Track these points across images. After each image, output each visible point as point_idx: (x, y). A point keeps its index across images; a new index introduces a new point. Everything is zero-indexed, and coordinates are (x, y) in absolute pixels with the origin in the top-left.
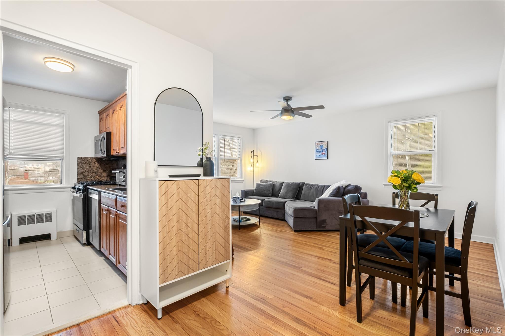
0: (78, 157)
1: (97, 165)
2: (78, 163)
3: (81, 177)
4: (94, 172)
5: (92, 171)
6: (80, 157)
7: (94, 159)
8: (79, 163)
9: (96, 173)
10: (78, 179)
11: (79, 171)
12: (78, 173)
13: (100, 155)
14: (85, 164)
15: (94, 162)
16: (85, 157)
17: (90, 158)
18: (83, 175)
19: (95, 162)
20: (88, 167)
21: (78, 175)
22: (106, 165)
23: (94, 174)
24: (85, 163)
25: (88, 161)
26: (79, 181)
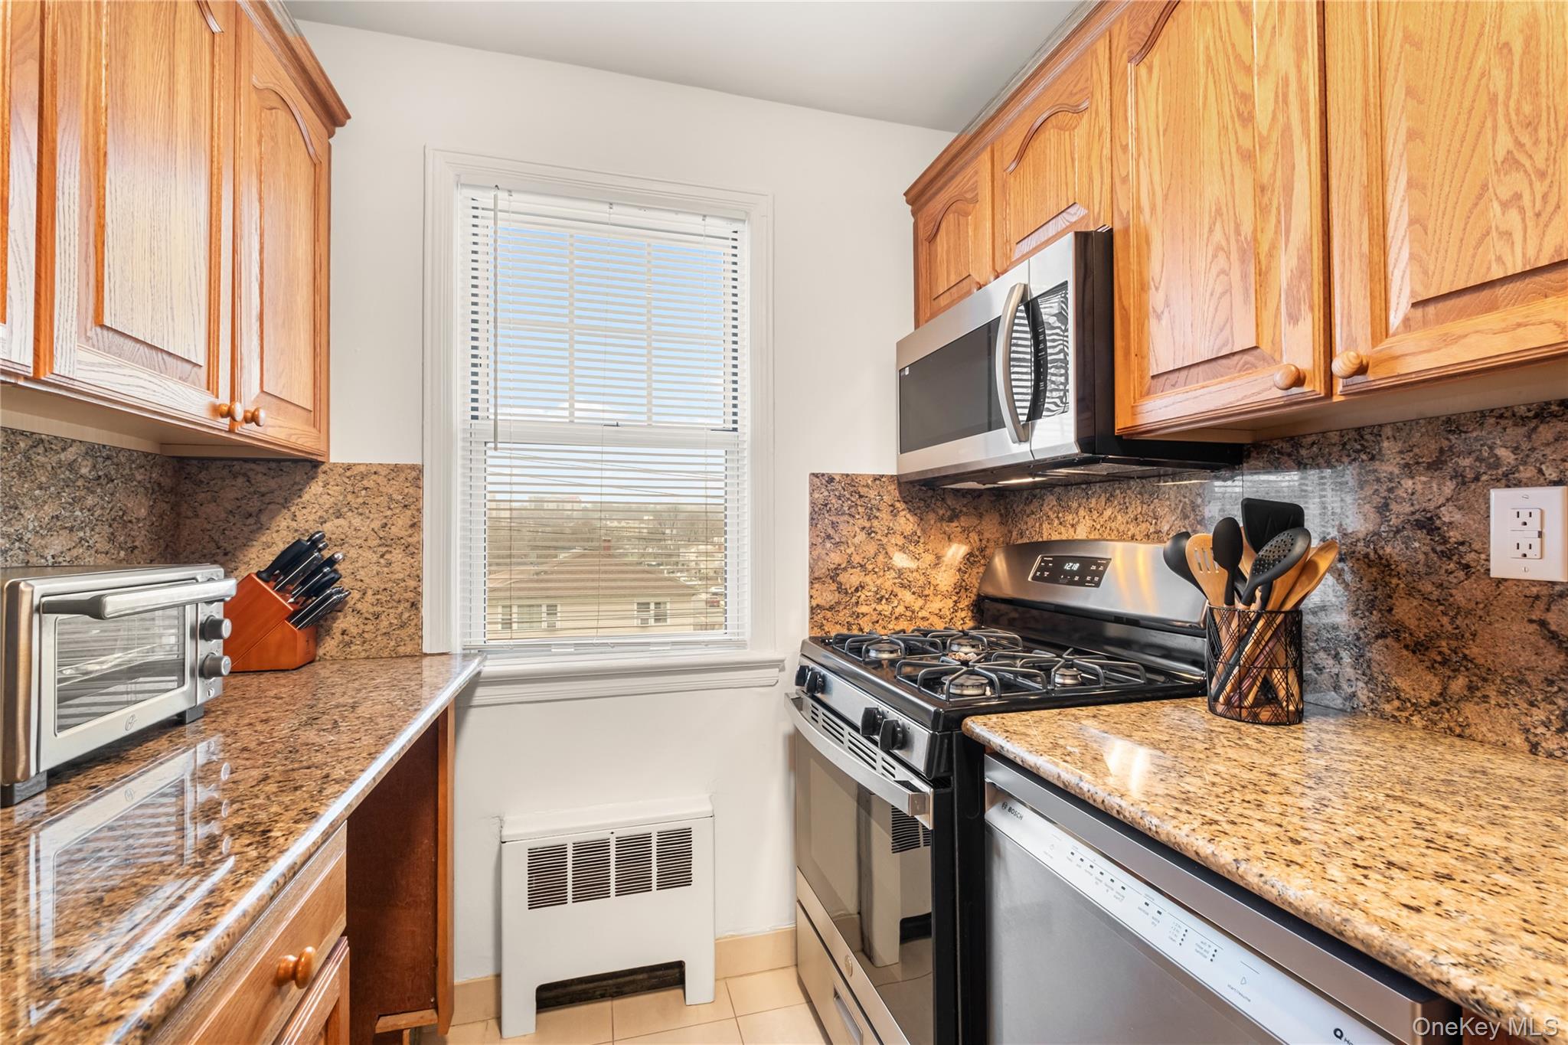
0: (816, 471)
4: (889, 566)
5: (881, 560)
7: (892, 487)
8: (817, 513)
10: (812, 609)
11: (819, 558)
12: (812, 571)
16: (847, 475)
17: (869, 476)
19: (898, 505)
20: (861, 536)
21: (816, 586)
22: (951, 520)
24: (846, 508)
26: (821, 626)
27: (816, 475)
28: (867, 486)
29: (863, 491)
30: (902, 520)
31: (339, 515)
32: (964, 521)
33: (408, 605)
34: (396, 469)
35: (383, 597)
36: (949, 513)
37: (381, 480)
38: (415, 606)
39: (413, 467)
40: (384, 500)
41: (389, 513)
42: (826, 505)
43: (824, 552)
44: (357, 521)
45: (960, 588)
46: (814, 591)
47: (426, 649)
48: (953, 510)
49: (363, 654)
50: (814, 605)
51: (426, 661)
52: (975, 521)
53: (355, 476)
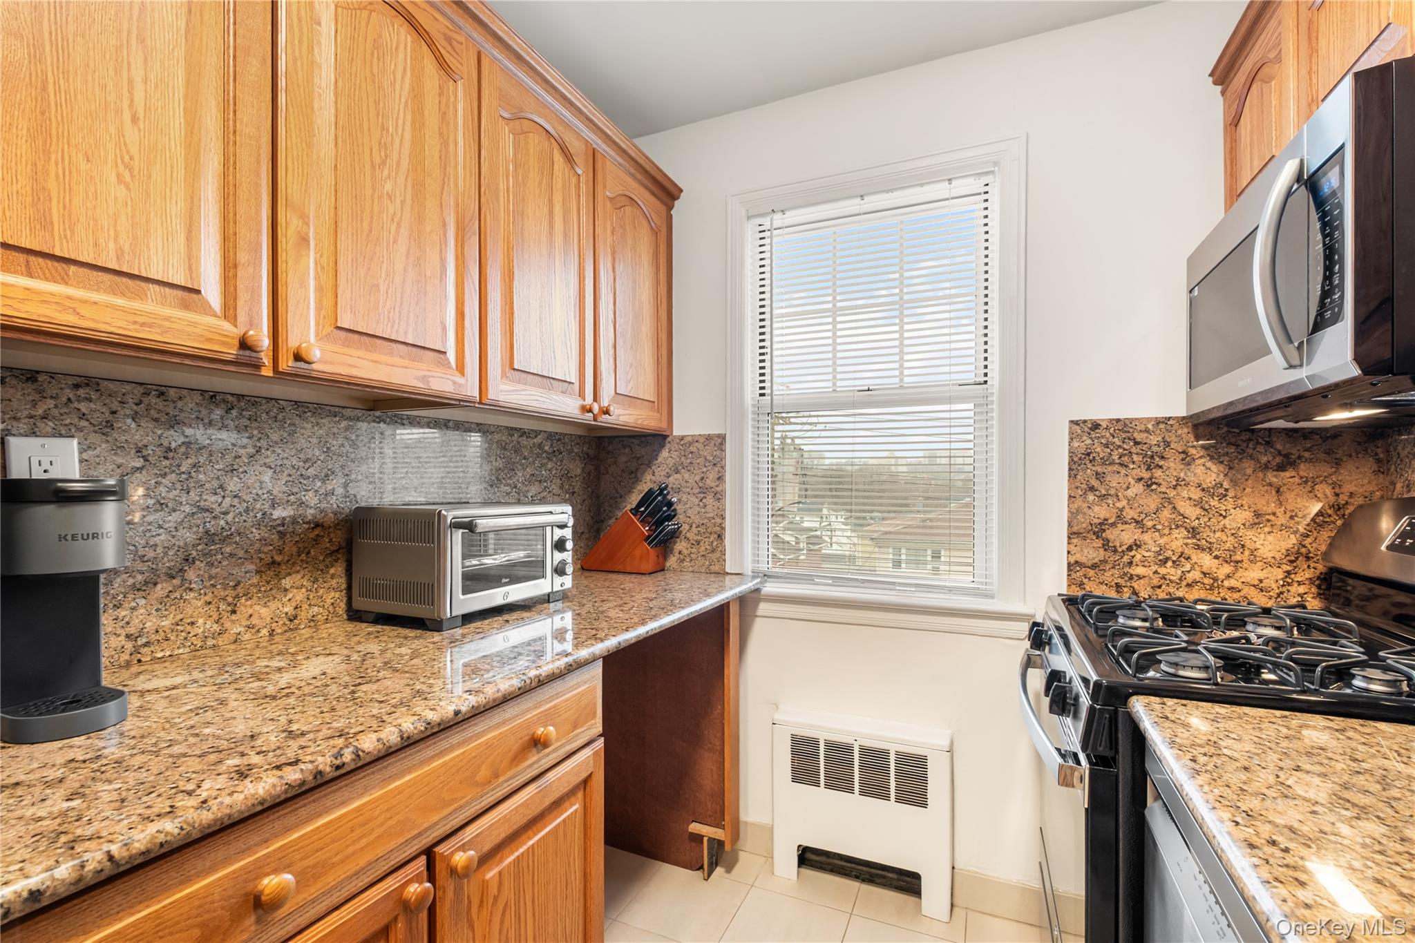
0: (1075, 418)
2: (1072, 461)
3: (1090, 552)
4: (1179, 521)
5: (1166, 514)
6: (1085, 422)
8: (1077, 463)
9: (1194, 532)
10: (1069, 565)
11: (1078, 511)
12: (1070, 525)
14: (1116, 468)
15: (1183, 452)
16: (1118, 420)
17: (1149, 420)
18: (1106, 545)
21: (1075, 541)
22: (1281, 468)
25: (1137, 443)
26: (1081, 585)
27: (1076, 423)
28: (1147, 431)
29: (1139, 437)
30: (1200, 470)
31: (677, 472)
32: (1305, 470)
33: (716, 536)
34: (709, 438)
35: (702, 529)
36: (1278, 460)
37: (700, 446)
38: (720, 537)
39: (719, 436)
40: (701, 460)
41: (705, 469)
42: (1088, 454)
43: (1086, 505)
44: (687, 476)
45: (1296, 557)
46: (1072, 547)
47: (727, 570)
48: (1287, 456)
49: (691, 569)
50: (1072, 561)
51: (728, 578)
52: (1326, 469)
53: (686, 443)
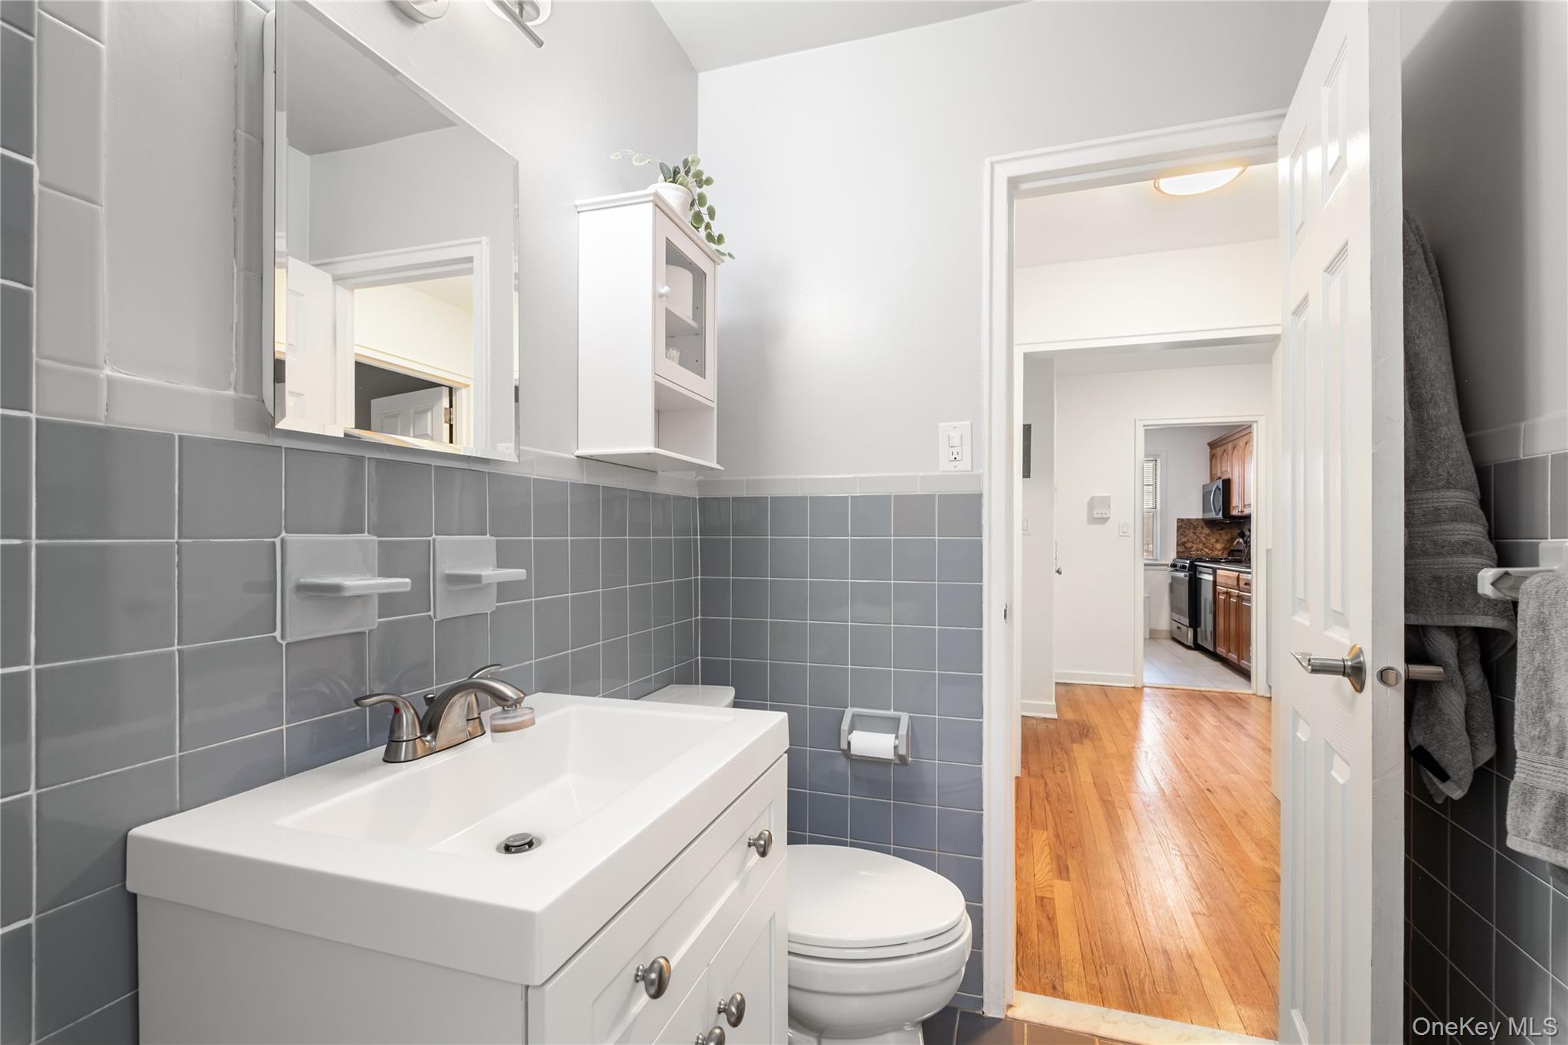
1: (1206, 531)
2: (1177, 528)
3: (1182, 549)
4: (1201, 542)
5: (1198, 540)
6: (1180, 519)
7: (1202, 522)
8: (1179, 528)
9: (1204, 544)
12: (1177, 542)
13: (1212, 515)
14: (1187, 529)
15: (1202, 526)
16: (1188, 519)
17: (1195, 519)
18: (1185, 547)
19: (1204, 527)
20: (1192, 534)
21: (1178, 545)
23: (1201, 546)
24: (1187, 527)
25: (1192, 524)
26: (1180, 555)
28: (1194, 522)
42: (1181, 526)
43: (1181, 538)
50: (1178, 549)
